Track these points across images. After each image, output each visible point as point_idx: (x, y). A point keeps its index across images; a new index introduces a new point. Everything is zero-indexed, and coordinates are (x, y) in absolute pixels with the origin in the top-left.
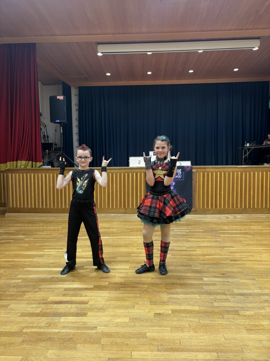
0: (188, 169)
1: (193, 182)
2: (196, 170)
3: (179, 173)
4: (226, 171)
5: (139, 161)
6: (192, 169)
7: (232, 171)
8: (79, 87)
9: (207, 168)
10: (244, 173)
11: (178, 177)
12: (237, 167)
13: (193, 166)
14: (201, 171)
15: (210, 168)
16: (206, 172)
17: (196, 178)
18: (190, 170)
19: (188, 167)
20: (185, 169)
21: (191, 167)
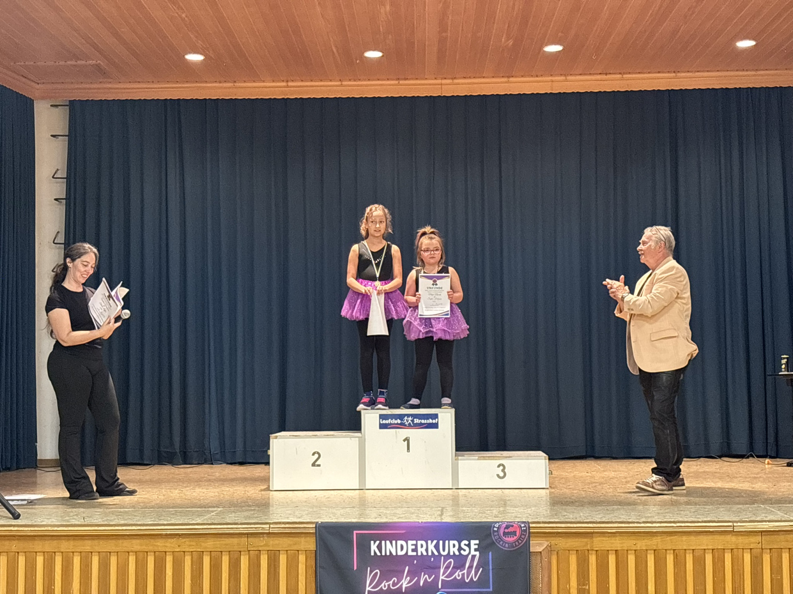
0: (510, 539)
2: (546, 544)
3: (470, 557)
4: (685, 548)
5: (316, 456)
6: (531, 539)
7: (713, 550)
8: (70, 101)
9: (599, 534)
10: (766, 558)
11: (463, 575)
12: (733, 531)
13: (531, 525)
14: (571, 550)
15: (610, 535)
16: (592, 554)
17: (546, 579)
18: (520, 542)
19: (509, 527)
20: (497, 539)
21: (521, 527)
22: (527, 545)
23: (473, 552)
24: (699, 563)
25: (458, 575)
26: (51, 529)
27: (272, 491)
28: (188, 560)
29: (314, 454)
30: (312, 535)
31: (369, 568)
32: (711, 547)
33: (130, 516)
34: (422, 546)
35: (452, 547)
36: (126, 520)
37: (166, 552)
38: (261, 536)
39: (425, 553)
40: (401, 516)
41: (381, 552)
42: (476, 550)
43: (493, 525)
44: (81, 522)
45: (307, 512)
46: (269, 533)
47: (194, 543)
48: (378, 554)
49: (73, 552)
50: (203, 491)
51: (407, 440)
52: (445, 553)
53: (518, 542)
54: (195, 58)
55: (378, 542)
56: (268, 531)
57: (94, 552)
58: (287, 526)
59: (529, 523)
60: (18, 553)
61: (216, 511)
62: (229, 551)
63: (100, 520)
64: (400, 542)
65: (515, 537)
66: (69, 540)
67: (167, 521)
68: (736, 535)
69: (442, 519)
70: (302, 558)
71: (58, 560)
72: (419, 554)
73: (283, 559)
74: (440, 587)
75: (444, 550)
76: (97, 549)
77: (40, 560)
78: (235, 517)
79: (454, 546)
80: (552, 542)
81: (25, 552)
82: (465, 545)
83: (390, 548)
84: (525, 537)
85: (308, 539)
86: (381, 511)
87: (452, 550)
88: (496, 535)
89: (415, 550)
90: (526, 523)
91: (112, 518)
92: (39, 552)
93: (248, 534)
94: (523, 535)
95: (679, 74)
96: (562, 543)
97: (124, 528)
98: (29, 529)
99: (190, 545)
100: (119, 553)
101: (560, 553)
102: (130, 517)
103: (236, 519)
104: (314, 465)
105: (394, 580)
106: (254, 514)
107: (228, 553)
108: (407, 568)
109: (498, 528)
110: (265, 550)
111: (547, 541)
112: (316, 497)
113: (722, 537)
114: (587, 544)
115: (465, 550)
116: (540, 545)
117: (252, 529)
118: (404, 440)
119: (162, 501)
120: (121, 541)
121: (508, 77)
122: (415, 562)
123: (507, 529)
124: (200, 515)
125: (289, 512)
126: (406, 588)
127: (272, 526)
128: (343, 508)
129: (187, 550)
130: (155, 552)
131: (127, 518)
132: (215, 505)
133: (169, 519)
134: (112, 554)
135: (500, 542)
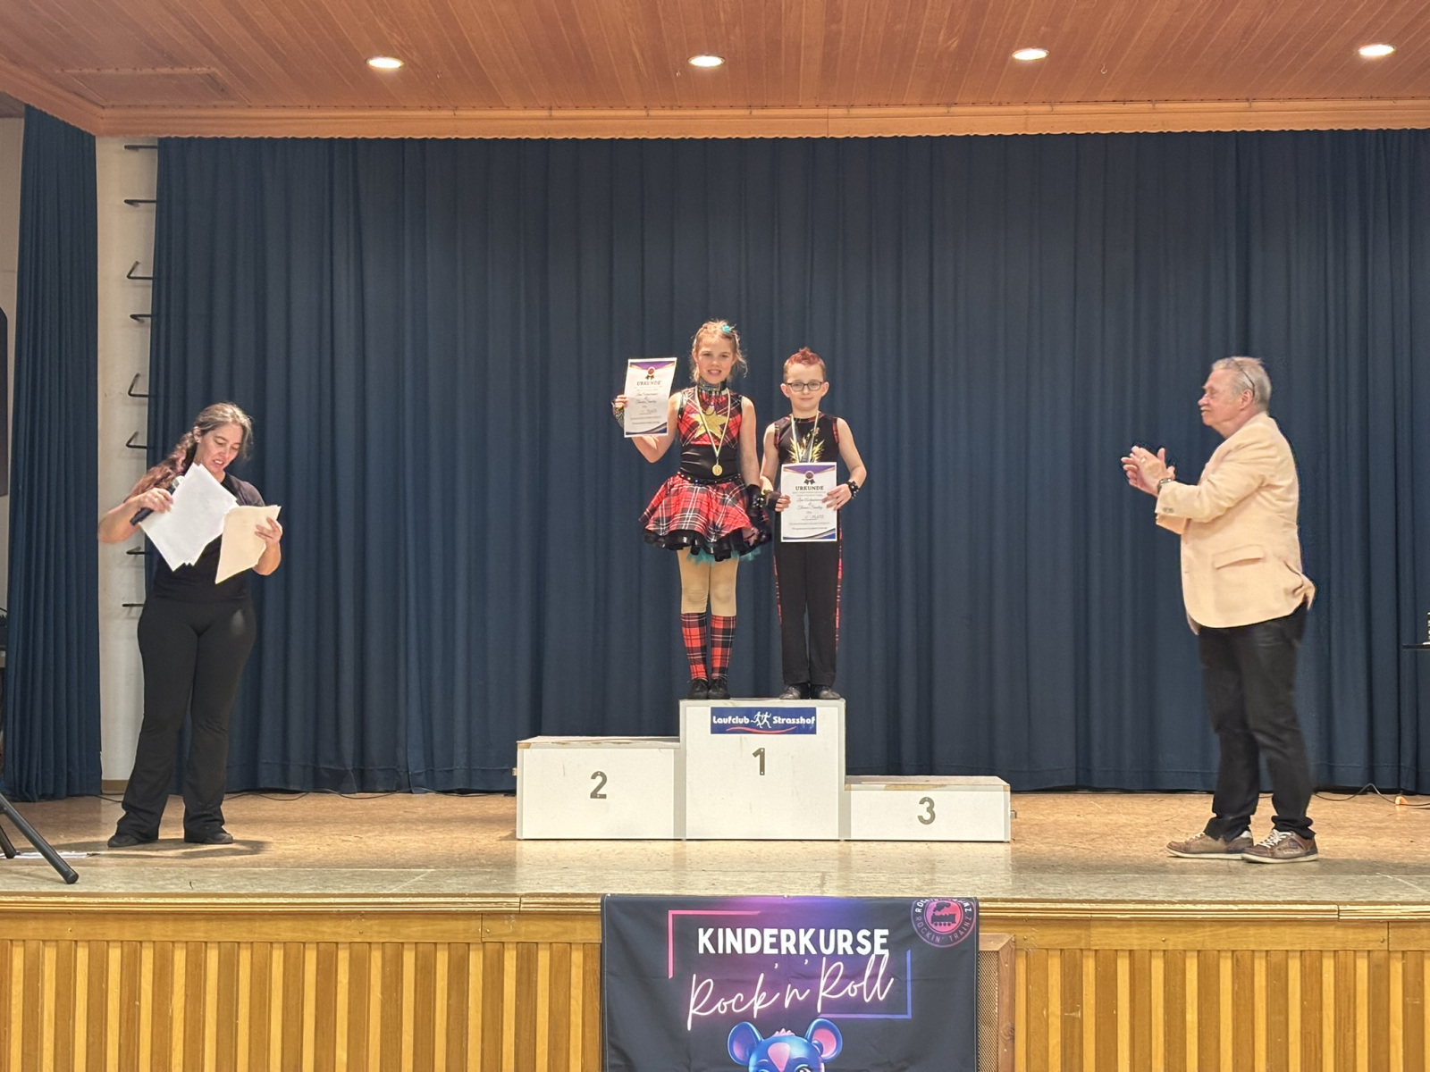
0: (945, 929)
1: (986, 1033)
2: (1007, 938)
3: (873, 957)
4: (1252, 947)
5: (599, 779)
6: (980, 929)
7: (1301, 951)
8: (160, 140)
9: (1101, 923)
10: (1397, 968)
11: (861, 989)
12: (1338, 920)
13: (981, 905)
14: (1052, 949)
15: (1120, 923)
16: (1088, 957)
17: (1006, 1000)
18: (962, 933)
19: (943, 908)
20: (921, 928)
21: (964, 908)
22: (974, 939)
23: (878, 951)
24: (1278, 976)
25: (851, 990)
26: (135, 901)
27: (519, 840)
28: (376, 957)
29: (594, 777)
30: (596, 917)
31: (695, 976)
32: (1298, 947)
33: (271, 879)
34: (788, 938)
35: (842, 941)
36: (265, 887)
37: (337, 943)
38: (505, 916)
39: (793, 951)
40: (751, 886)
41: (716, 948)
42: (883, 946)
43: (914, 903)
44: (187, 889)
45: (584, 877)
46: (520, 913)
47: (387, 929)
48: (712, 951)
49: (173, 942)
50: (398, 838)
51: (760, 753)
52: (830, 951)
53: (959, 934)
54: (385, 64)
55: (710, 931)
56: (518, 909)
57: (211, 942)
58: (551, 900)
59: (977, 900)
60: (76, 941)
61: (423, 873)
62: (449, 943)
63: (219, 886)
64: (749, 932)
65: (953, 926)
66: (165, 920)
67: (339, 889)
68: (1345, 927)
69: (824, 892)
70: (577, 957)
71: (147, 956)
72: (784, 952)
73: (544, 958)
74: (819, 1010)
75: (827, 946)
76: (216, 936)
77: (115, 955)
78: (458, 884)
79: (845, 939)
80: (1018, 934)
81: (89, 941)
82: (864, 937)
83: (731, 941)
84: (970, 926)
85: (589, 924)
86: (714, 877)
87: (841, 945)
88: (919, 922)
89: (777, 945)
90: (972, 901)
91: (241, 883)
92: (115, 941)
93: (482, 913)
94: (968, 921)
95: (1256, 104)
96: (1034, 936)
97: (264, 900)
98: (96, 900)
99: (380, 932)
100: (255, 945)
101: (1031, 955)
102: (272, 882)
103: (460, 887)
104: (594, 795)
105: (740, 997)
106: (490, 880)
107: (446, 946)
108: (762, 976)
109: (923, 909)
110: (512, 943)
111: (1009, 933)
112: (599, 852)
113: (1319, 931)
114: (1079, 937)
115: (863, 947)
116: (998, 939)
117: (490, 905)
118: (755, 755)
119: (326, 856)
120: (257, 924)
121: (948, 105)
122: (777, 965)
123: (939, 910)
124: (396, 880)
125: (552, 877)
126: (759, 1011)
127: (524, 900)
128: (648, 872)
129: (375, 940)
130: (318, 943)
131: (267, 882)
132: (420, 863)
133: (342, 886)
134: (241, 945)
135: (926, 933)
